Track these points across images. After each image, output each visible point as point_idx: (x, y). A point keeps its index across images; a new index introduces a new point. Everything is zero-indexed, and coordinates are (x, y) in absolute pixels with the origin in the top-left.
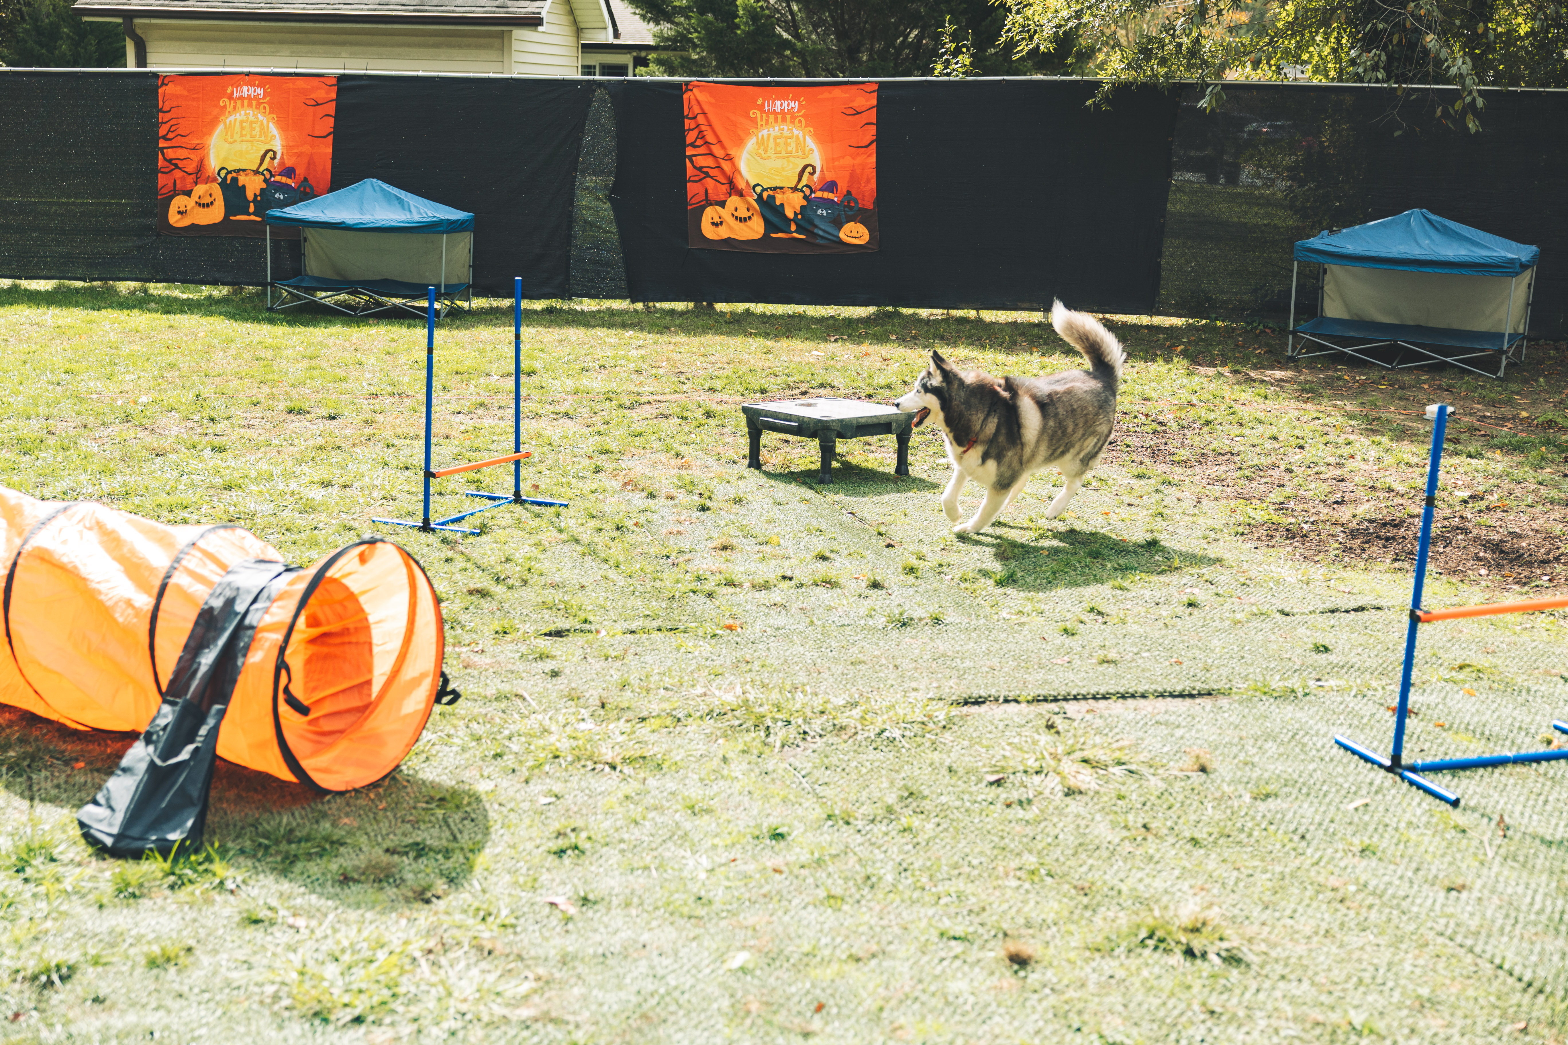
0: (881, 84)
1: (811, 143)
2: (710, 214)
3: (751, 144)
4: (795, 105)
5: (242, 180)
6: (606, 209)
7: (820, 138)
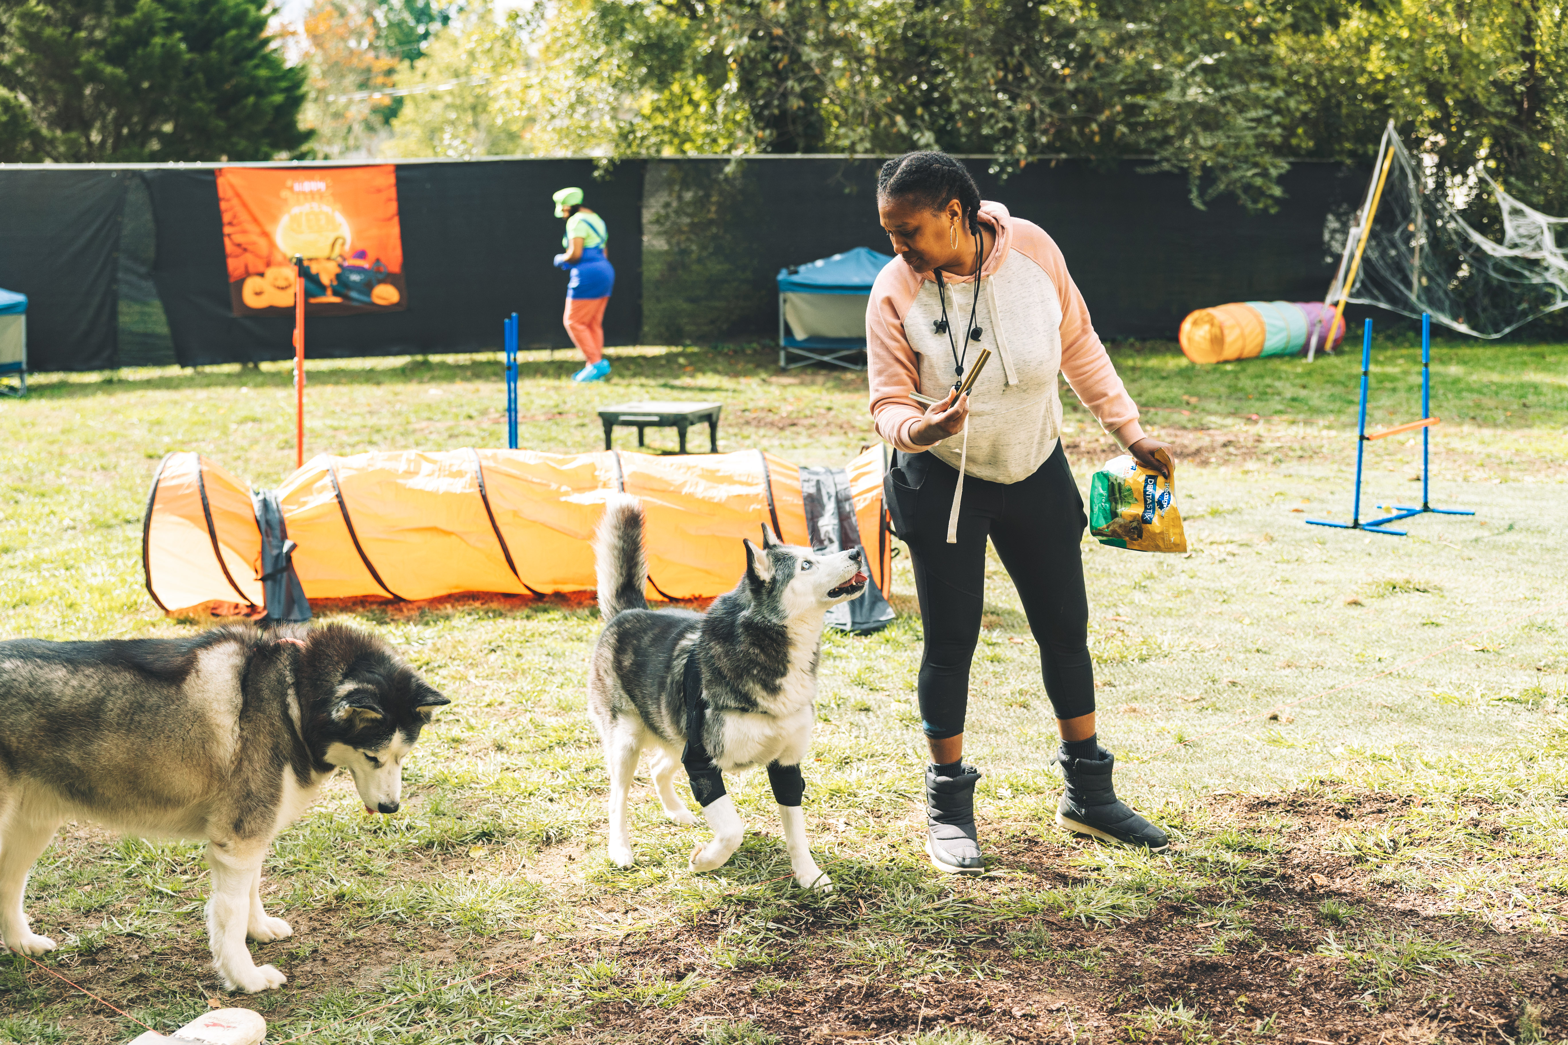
1: (340, 218)
2: (251, 285)
3: (285, 220)
4: (322, 185)
6: (148, 286)
7: (347, 214)
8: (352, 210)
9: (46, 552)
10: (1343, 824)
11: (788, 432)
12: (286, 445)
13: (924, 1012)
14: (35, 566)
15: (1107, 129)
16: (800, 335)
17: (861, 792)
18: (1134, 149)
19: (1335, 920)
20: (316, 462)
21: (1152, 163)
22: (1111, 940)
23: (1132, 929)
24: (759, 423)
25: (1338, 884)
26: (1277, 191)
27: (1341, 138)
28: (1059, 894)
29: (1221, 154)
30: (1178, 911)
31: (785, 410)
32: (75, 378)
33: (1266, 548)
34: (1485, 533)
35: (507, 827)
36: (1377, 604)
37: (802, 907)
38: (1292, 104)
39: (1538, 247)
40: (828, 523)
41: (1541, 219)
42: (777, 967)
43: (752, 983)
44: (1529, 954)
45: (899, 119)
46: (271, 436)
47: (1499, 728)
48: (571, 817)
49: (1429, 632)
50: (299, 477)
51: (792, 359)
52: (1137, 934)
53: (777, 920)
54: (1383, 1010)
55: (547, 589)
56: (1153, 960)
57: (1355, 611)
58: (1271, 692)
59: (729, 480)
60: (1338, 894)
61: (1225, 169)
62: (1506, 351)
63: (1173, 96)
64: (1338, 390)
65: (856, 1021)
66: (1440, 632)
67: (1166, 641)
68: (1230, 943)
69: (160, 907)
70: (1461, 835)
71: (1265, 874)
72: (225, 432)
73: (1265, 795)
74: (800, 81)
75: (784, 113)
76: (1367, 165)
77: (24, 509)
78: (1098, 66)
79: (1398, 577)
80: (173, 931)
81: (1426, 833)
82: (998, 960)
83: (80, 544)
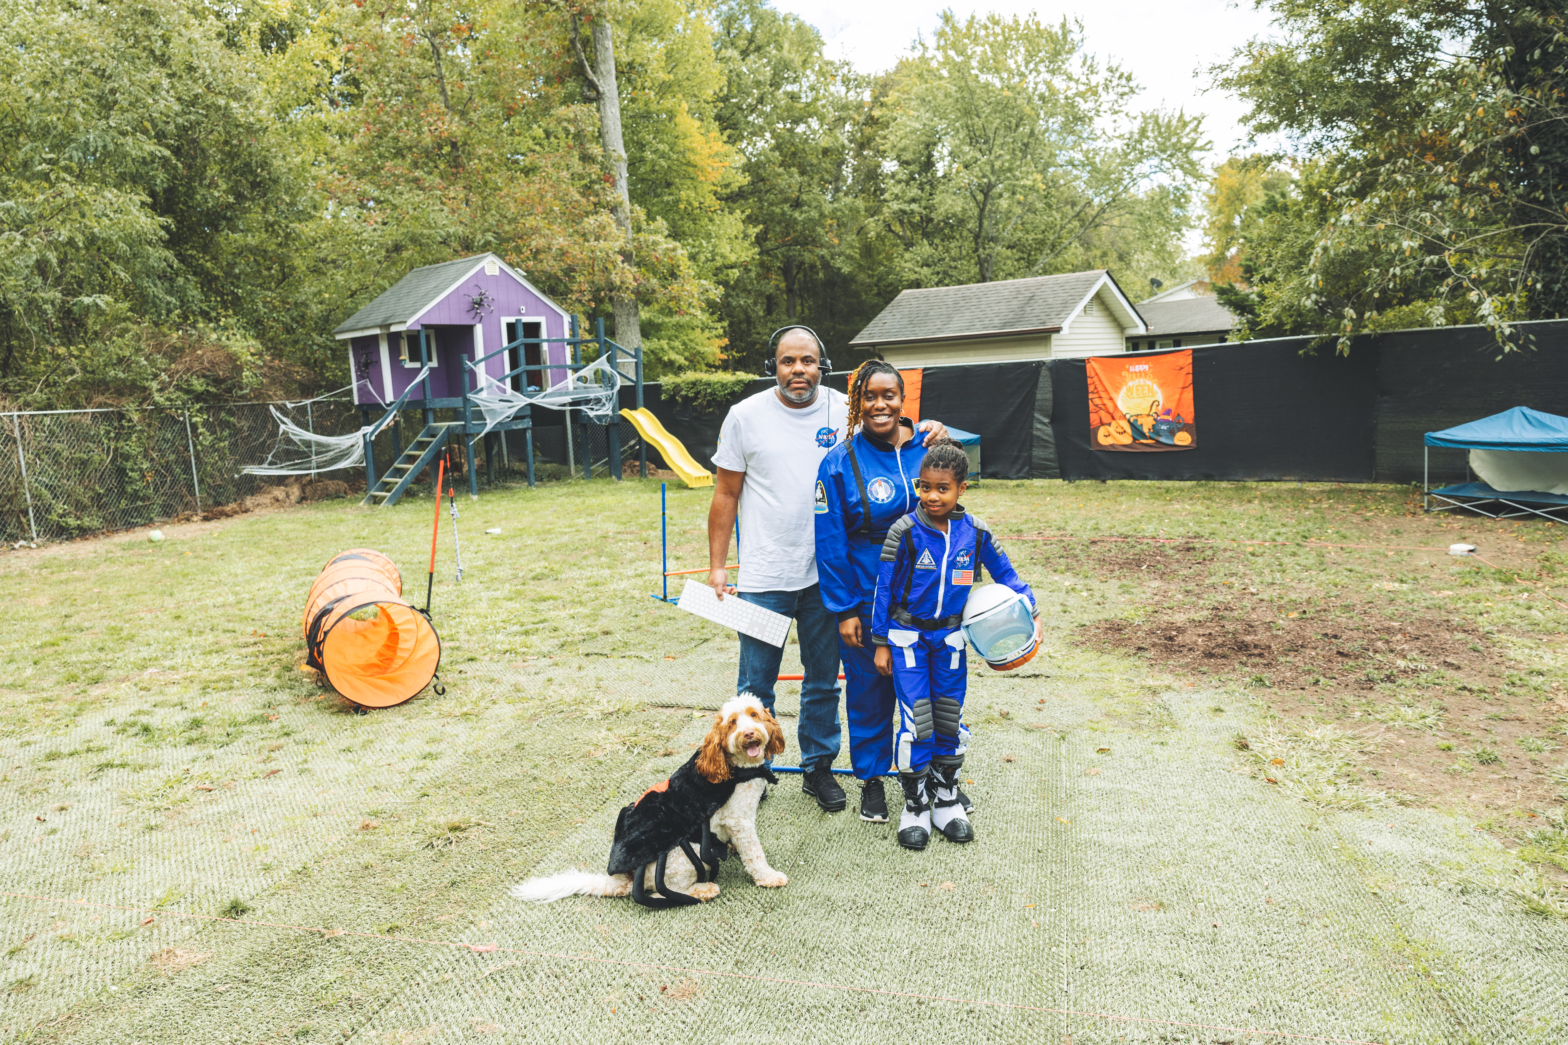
0: (1194, 351)
1: (1156, 388)
2: (1102, 431)
3: (1123, 391)
4: (1146, 367)
6: (1049, 430)
7: (1161, 386)
51: (1435, 503)
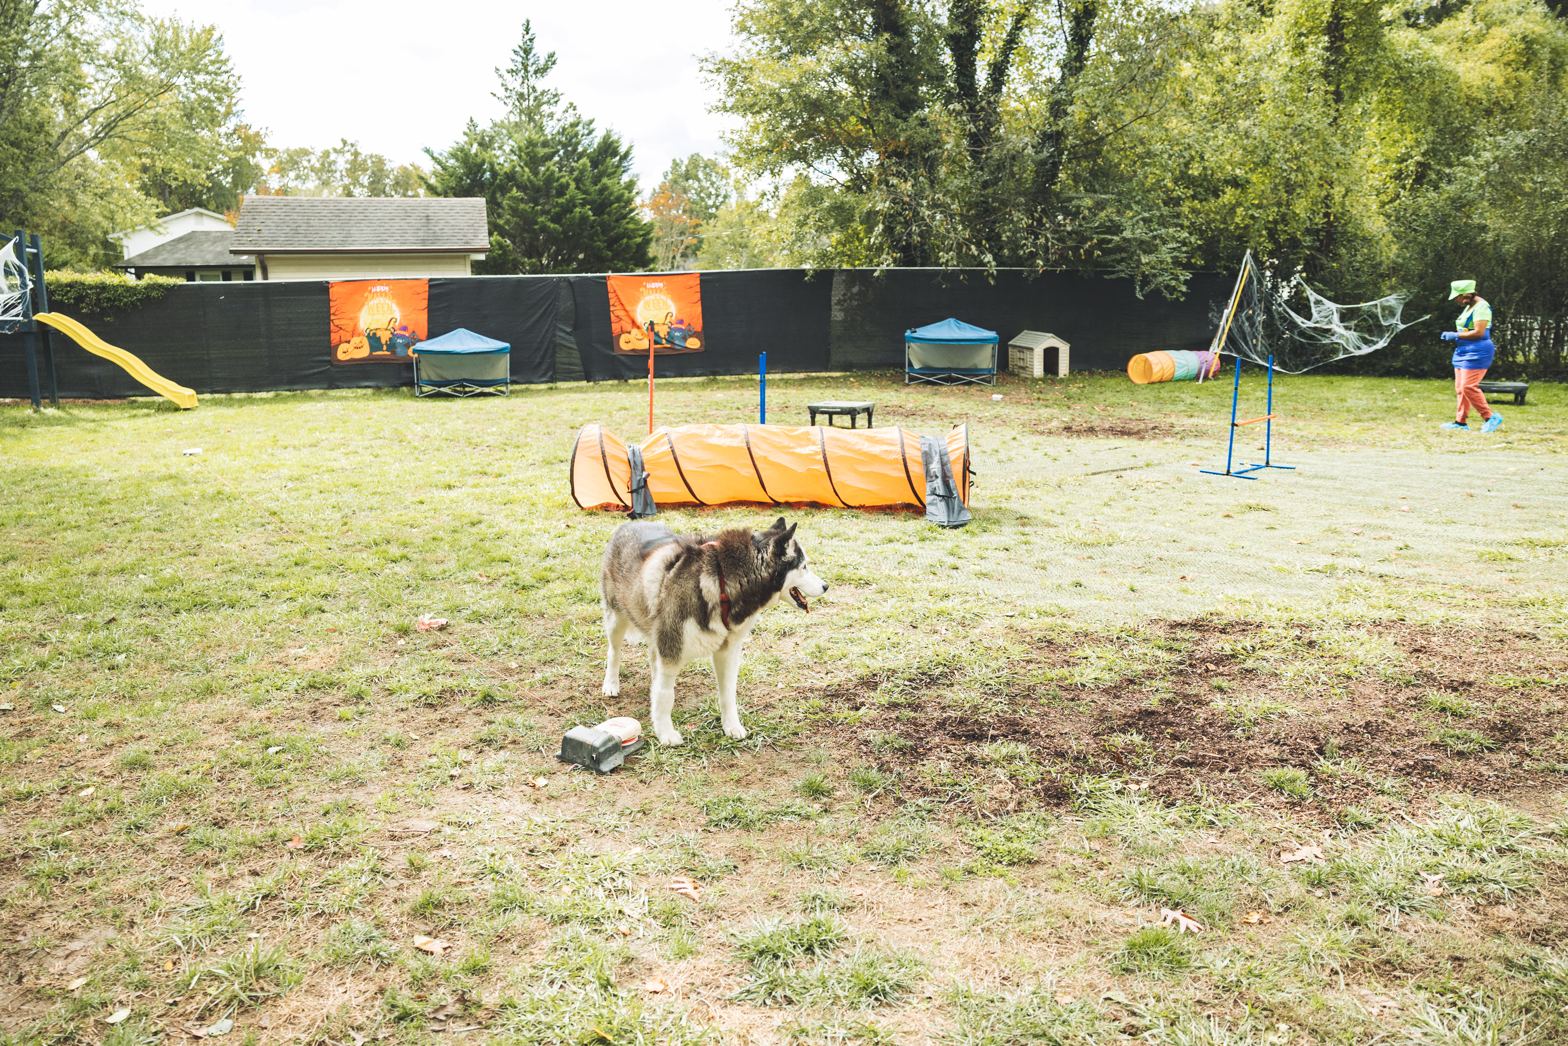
1: (670, 302)
2: (624, 337)
3: (642, 303)
4: (661, 285)
5: (379, 334)
6: (571, 338)
7: (674, 299)
8: (677, 298)
9: (520, 477)
10: (1223, 636)
11: (911, 418)
12: (643, 423)
13: (992, 732)
14: (515, 484)
15: (1089, 253)
16: (917, 366)
17: (955, 613)
18: (1105, 265)
19: (1221, 690)
20: (659, 430)
21: (1114, 272)
22: (1095, 697)
23: (1106, 691)
24: (895, 413)
25: (1221, 669)
26: (1184, 289)
27: (1220, 259)
28: (1065, 671)
29: (1153, 268)
30: (1131, 682)
31: (909, 406)
32: (533, 387)
33: (1178, 485)
34: (1301, 480)
35: (763, 626)
36: (1241, 517)
37: (923, 674)
38: (1193, 240)
39: (1330, 322)
40: (935, 467)
41: (1333, 306)
42: (910, 705)
43: (897, 713)
44: (1330, 711)
45: (973, 247)
46: (635, 416)
47: (1310, 587)
48: (796, 622)
49: (1270, 532)
50: (651, 439)
51: (912, 379)
52: (1109, 694)
53: (910, 680)
54: (1248, 738)
55: (782, 500)
56: (1118, 708)
57: (1227, 520)
58: (1182, 564)
59: (881, 442)
60: (1222, 674)
61: (1154, 276)
62: (1310, 379)
63: (1127, 234)
64: (1216, 399)
65: (954, 736)
66: (1276, 533)
67: (1122, 535)
68: (1161, 700)
69: (582, 662)
70: (1291, 644)
71: (1180, 663)
72: (610, 415)
73: (1179, 619)
74: (919, 226)
75: (909, 244)
76: (1234, 275)
77: (509, 454)
78: (1084, 218)
79: (1252, 502)
80: (589, 675)
81: (1271, 643)
82: (1033, 706)
83: (538, 473)
